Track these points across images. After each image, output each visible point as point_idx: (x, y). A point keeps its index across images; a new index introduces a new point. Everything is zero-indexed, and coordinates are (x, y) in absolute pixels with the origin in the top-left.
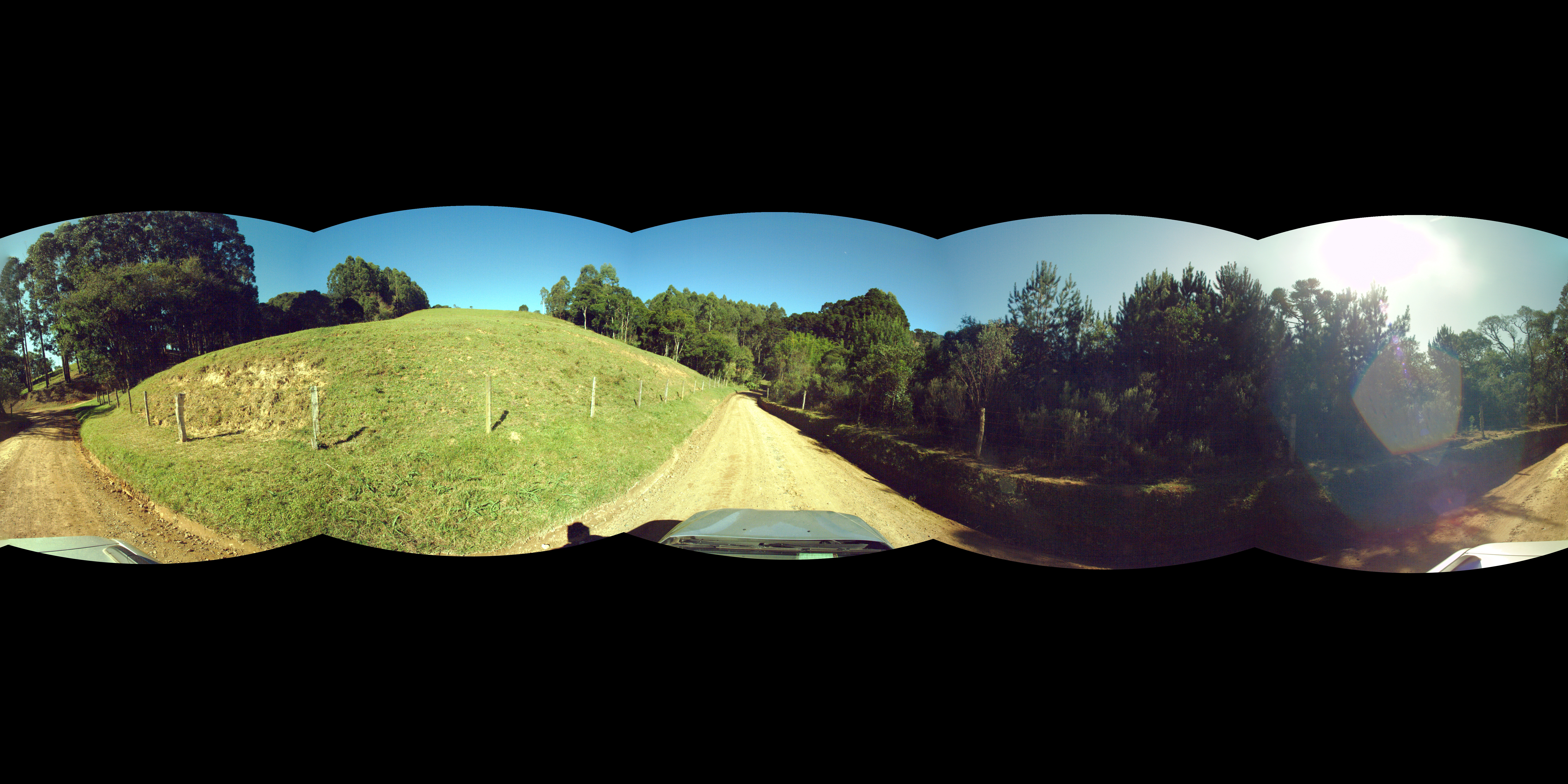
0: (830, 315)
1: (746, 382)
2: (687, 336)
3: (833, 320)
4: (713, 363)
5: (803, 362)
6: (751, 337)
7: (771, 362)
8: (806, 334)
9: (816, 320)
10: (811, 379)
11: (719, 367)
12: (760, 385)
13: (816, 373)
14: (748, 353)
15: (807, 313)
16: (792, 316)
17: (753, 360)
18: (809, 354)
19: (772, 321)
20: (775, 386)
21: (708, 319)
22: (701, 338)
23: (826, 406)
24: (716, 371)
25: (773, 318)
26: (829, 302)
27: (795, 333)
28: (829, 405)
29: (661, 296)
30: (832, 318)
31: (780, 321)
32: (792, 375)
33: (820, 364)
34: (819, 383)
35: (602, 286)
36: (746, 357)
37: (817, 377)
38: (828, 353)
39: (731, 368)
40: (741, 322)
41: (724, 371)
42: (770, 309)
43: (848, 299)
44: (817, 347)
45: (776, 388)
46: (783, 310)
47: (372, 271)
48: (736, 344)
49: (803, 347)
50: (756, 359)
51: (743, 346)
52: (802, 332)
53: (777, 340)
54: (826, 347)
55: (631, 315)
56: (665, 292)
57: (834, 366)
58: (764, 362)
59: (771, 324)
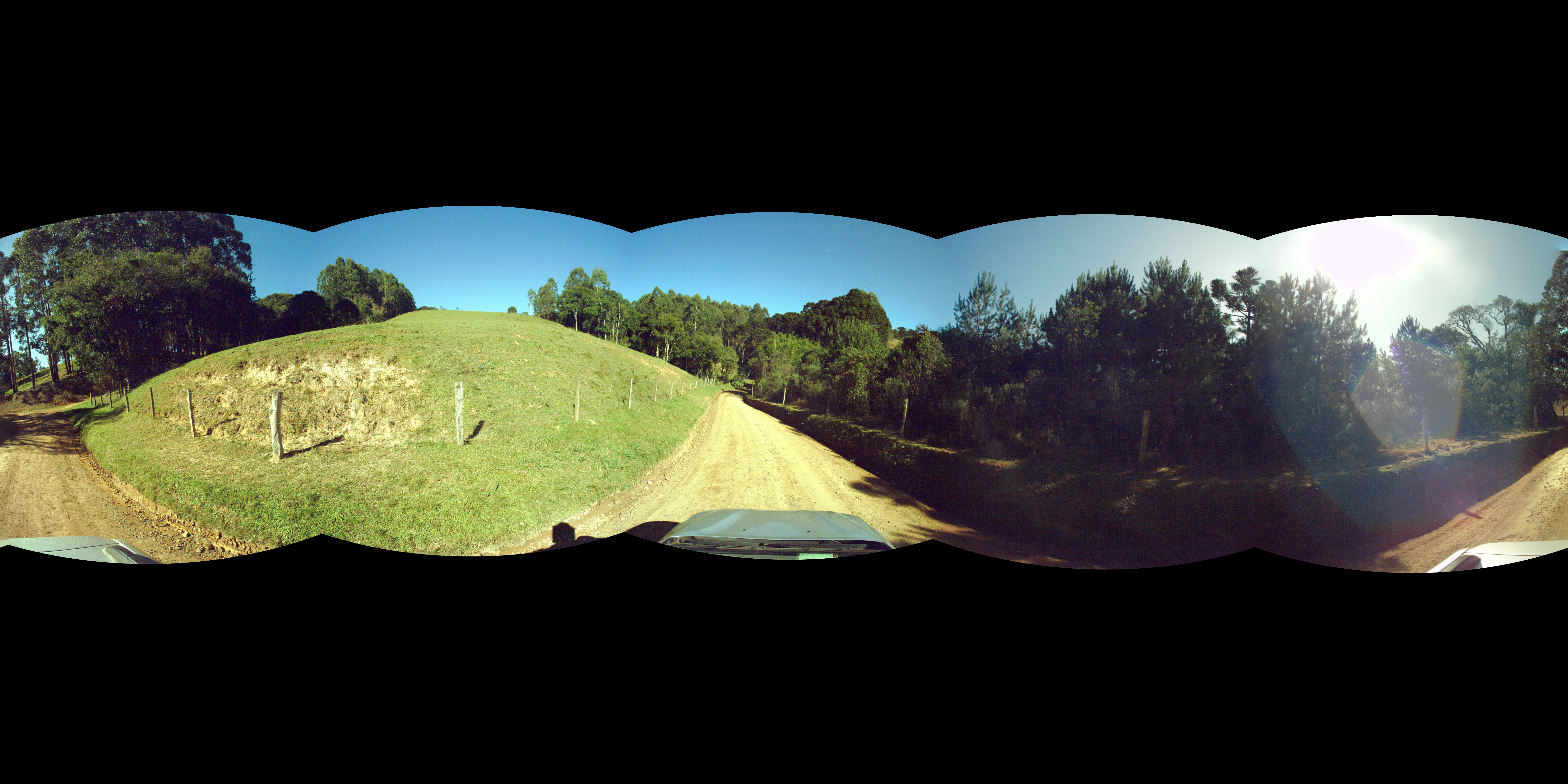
0: (812, 315)
1: (731, 381)
2: (676, 338)
3: (814, 321)
4: (701, 363)
5: (784, 362)
6: (735, 337)
7: (755, 363)
8: (788, 335)
9: (798, 320)
10: (790, 378)
11: (707, 367)
12: (744, 383)
13: (796, 372)
14: (733, 354)
15: (789, 313)
16: (774, 316)
17: (738, 360)
18: (790, 354)
19: (755, 321)
20: (759, 384)
21: (694, 320)
22: (690, 340)
23: (803, 401)
24: (704, 371)
25: (756, 319)
26: (811, 302)
27: (777, 333)
28: (806, 400)
29: (647, 297)
30: (813, 319)
31: (763, 321)
32: (774, 374)
33: (800, 364)
34: (797, 382)
35: (593, 289)
36: (731, 358)
37: (796, 376)
38: (808, 354)
39: (717, 367)
40: (725, 323)
41: (711, 371)
42: (753, 310)
43: (830, 299)
44: (798, 348)
45: (760, 386)
46: (765, 310)
47: (361, 273)
48: (722, 345)
49: (785, 348)
50: (741, 359)
51: (728, 347)
52: (784, 333)
53: (760, 340)
54: (806, 347)
55: (622, 317)
56: (651, 293)
57: (812, 366)
58: (748, 362)
59: (754, 324)
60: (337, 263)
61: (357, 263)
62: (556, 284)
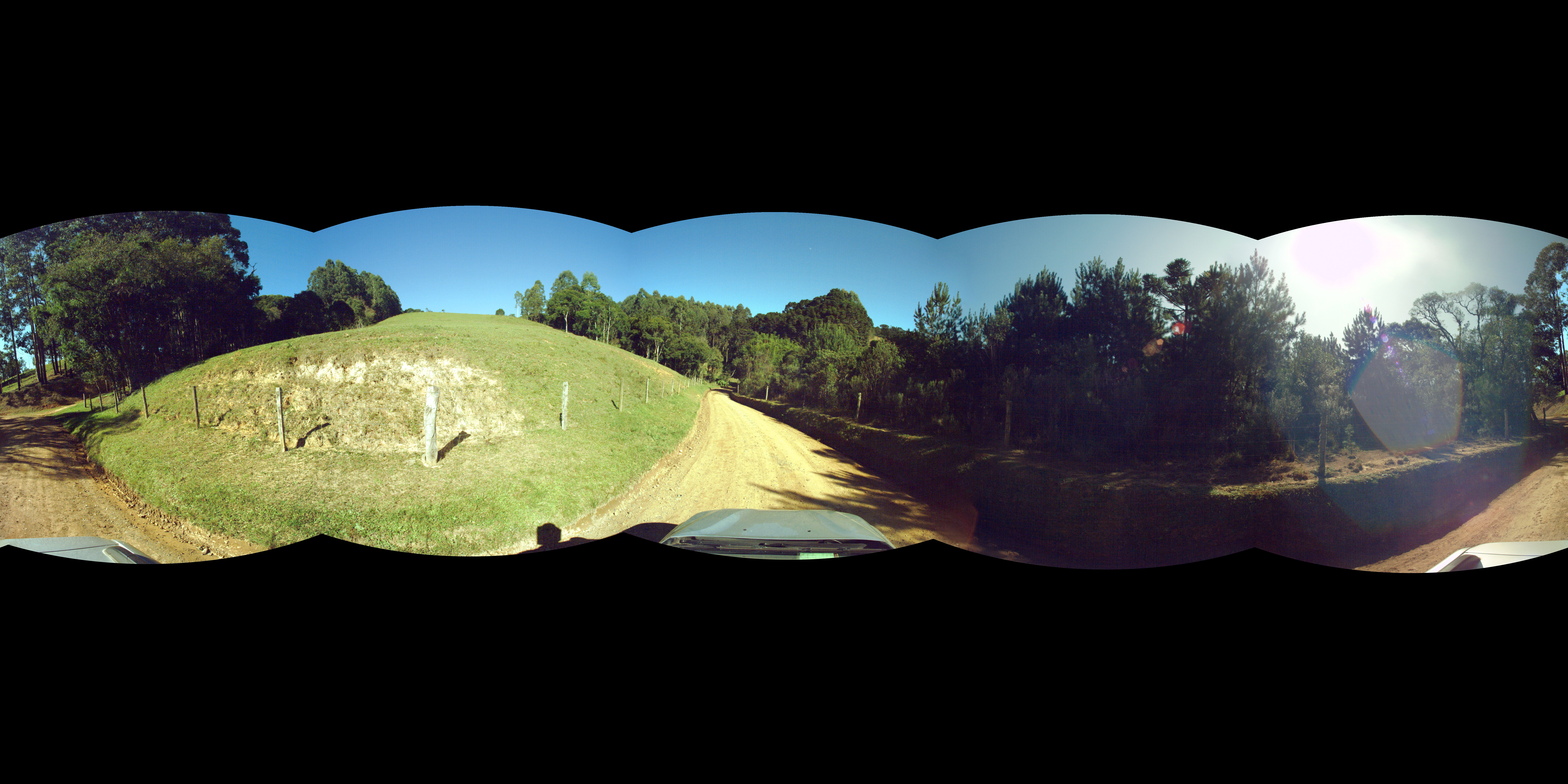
0: (793, 315)
1: (717, 380)
2: (665, 340)
3: (795, 321)
4: (690, 364)
5: (767, 362)
6: (719, 337)
7: (740, 363)
8: (770, 335)
9: (780, 320)
10: (772, 377)
11: (695, 367)
12: (729, 382)
13: (777, 372)
14: (718, 354)
15: (771, 313)
16: (757, 317)
17: (723, 360)
18: (772, 355)
19: (738, 322)
20: (744, 383)
21: (679, 321)
22: (679, 342)
23: (783, 397)
24: (693, 370)
25: (739, 319)
26: (792, 301)
27: (760, 333)
28: (786, 396)
29: (632, 298)
30: (794, 319)
31: (746, 321)
32: (757, 374)
33: (781, 363)
34: (778, 380)
35: (584, 293)
36: (717, 358)
37: (777, 375)
38: (789, 353)
39: (704, 367)
40: (709, 323)
41: (699, 370)
42: (736, 311)
43: (811, 299)
44: (780, 348)
45: (745, 385)
46: (748, 310)
47: (351, 275)
48: (707, 346)
49: (767, 349)
50: (725, 359)
51: (713, 347)
52: (766, 333)
53: (743, 340)
54: (788, 347)
55: (613, 320)
56: (636, 295)
57: (791, 366)
58: (733, 362)
59: (737, 325)
60: (326, 265)
61: (347, 265)
62: (543, 286)
